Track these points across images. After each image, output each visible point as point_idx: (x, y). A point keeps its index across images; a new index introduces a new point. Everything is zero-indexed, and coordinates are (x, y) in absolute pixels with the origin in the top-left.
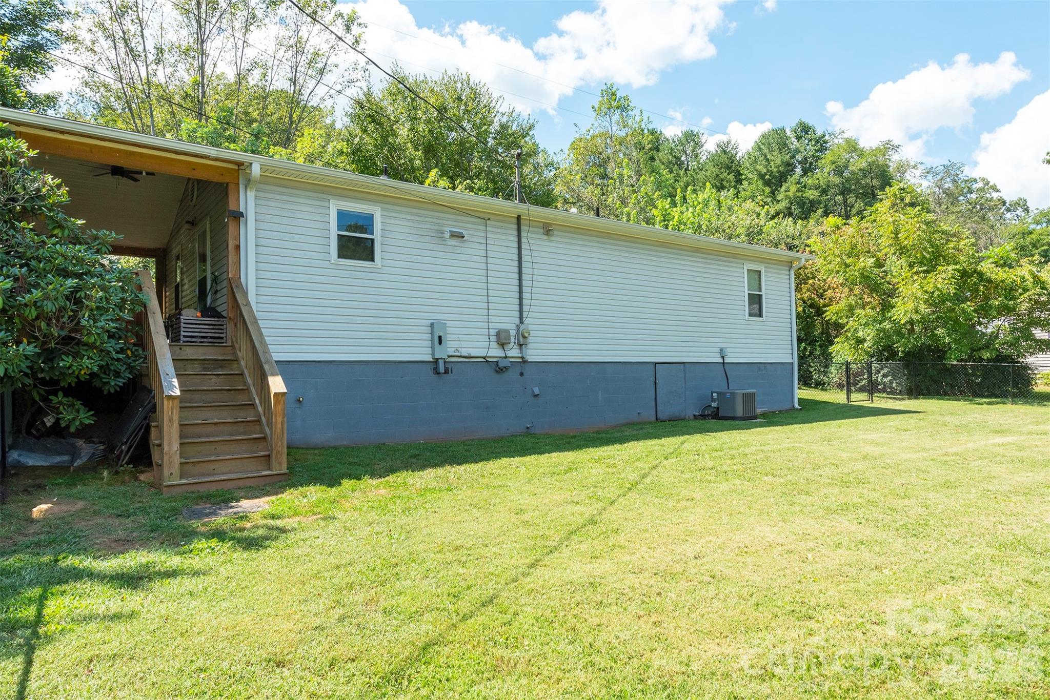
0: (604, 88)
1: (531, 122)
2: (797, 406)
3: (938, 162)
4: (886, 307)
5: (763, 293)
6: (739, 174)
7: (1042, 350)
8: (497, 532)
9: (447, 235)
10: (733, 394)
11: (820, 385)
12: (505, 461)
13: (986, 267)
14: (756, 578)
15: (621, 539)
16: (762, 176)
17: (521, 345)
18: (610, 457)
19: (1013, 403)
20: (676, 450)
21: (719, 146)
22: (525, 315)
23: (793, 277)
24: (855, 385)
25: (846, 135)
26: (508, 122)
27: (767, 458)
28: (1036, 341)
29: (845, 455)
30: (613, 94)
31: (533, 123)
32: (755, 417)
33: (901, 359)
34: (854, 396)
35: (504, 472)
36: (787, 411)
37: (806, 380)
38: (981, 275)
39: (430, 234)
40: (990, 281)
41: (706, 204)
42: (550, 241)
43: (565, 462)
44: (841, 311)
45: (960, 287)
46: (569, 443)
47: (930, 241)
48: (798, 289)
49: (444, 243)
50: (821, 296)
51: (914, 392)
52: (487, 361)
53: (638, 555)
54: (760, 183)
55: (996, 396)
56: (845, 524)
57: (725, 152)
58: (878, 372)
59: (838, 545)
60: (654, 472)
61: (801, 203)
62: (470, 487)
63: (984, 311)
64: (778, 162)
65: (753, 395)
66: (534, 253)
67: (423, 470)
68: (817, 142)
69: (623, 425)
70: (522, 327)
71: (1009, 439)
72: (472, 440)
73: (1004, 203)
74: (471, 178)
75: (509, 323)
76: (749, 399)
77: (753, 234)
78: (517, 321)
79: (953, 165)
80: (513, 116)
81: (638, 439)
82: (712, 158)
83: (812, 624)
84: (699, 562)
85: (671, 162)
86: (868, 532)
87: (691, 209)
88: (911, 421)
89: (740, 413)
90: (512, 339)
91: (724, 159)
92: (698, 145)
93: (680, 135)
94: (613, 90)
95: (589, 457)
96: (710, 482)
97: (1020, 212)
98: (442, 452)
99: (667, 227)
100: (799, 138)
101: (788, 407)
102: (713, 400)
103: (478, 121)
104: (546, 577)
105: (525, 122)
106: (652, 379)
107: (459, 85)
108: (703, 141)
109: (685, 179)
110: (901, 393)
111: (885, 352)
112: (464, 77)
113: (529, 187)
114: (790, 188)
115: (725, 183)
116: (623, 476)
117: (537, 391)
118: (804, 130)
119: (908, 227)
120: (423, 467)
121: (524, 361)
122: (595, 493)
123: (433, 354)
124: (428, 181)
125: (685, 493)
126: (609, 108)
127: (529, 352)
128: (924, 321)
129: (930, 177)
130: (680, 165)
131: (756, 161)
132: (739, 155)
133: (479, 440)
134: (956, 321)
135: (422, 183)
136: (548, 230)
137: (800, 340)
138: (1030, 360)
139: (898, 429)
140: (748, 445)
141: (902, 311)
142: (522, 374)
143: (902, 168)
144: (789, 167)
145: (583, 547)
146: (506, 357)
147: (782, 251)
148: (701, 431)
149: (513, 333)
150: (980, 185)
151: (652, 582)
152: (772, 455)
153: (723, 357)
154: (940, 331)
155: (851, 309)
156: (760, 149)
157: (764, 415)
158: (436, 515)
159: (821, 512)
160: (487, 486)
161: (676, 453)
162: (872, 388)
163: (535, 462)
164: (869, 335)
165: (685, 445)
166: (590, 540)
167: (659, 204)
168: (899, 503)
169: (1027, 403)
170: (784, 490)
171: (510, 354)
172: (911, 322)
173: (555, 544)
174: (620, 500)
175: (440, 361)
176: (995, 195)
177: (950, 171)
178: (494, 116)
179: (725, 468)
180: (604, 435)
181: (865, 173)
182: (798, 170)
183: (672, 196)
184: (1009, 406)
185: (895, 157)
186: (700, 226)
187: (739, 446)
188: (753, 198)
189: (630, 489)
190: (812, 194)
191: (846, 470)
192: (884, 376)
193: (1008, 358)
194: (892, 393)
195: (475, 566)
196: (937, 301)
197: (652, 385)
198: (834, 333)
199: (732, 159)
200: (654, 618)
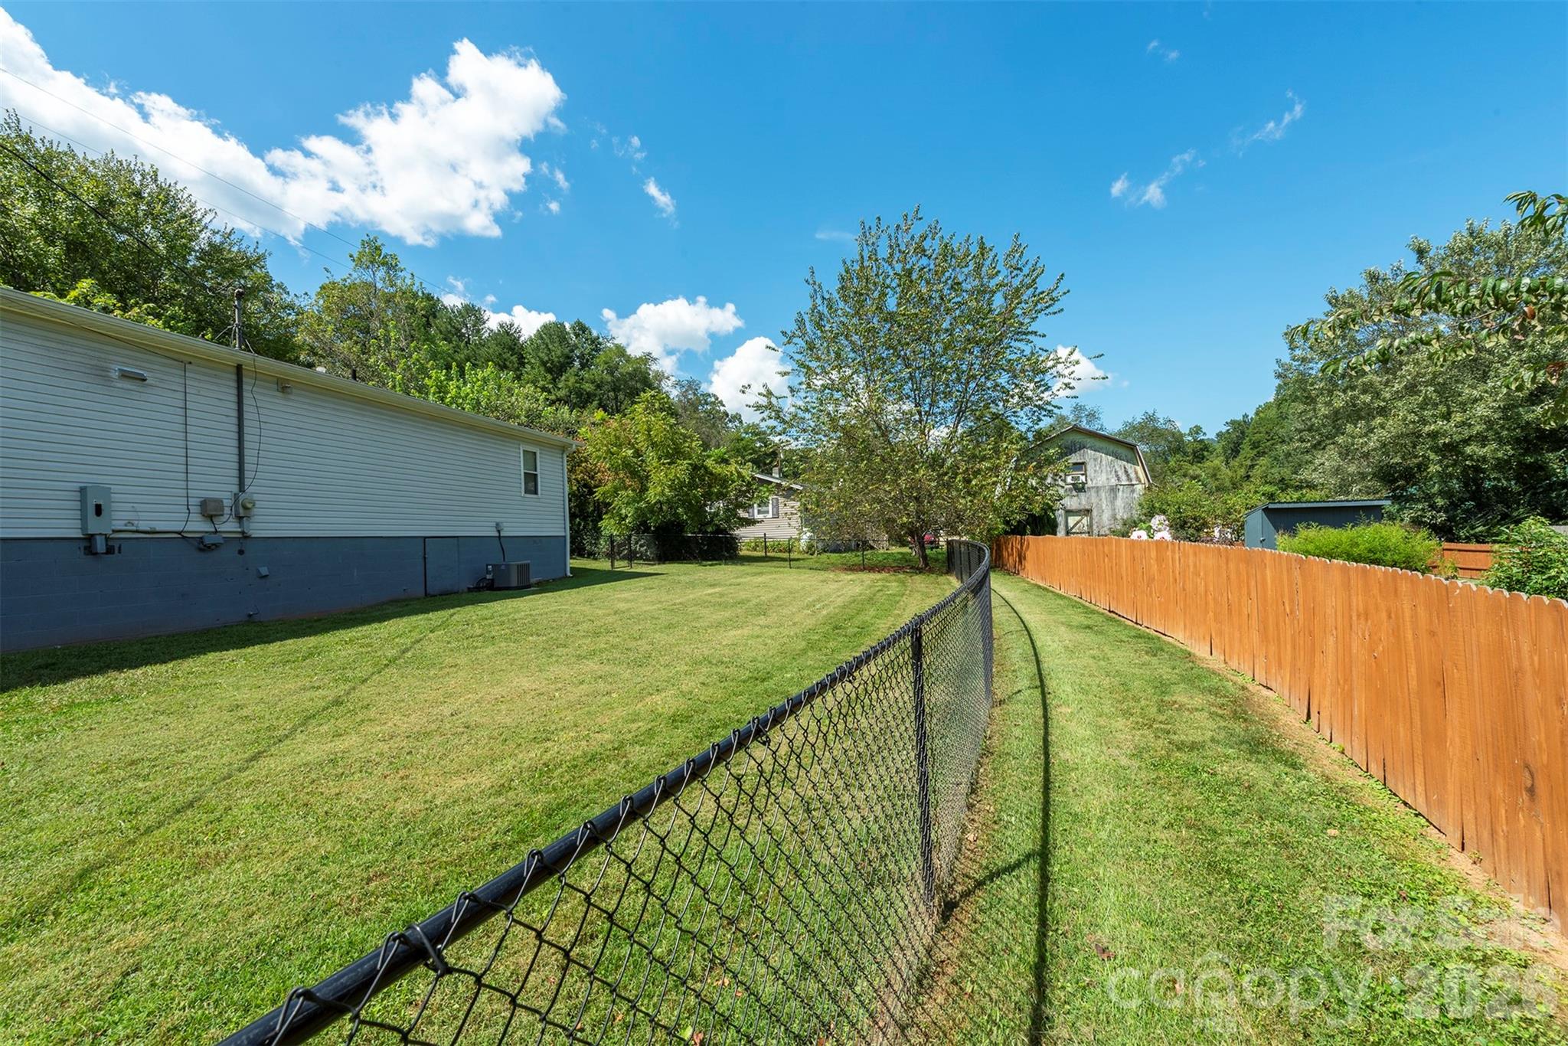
0: (366, 239)
1: (261, 251)
2: (569, 574)
3: (685, 376)
4: (644, 489)
5: (538, 472)
6: (521, 358)
7: (743, 525)
8: (198, 736)
9: (115, 375)
10: (508, 566)
11: (591, 555)
12: (212, 656)
13: (709, 463)
14: (508, 720)
15: (372, 713)
16: (544, 364)
17: (240, 519)
18: (364, 637)
19: (726, 564)
20: (443, 622)
21: (501, 326)
22: (247, 482)
23: (565, 459)
24: (619, 554)
25: (616, 342)
26: (222, 243)
27: (534, 621)
28: (739, 518)
29: (600, 612)
30: (377, 248)
31: (264, 254)
32: (529, 586)
33: (653, 532)
34: (617, 564)
35: (211, 668)
36: (560, 579)
37: (578, 551)
38: (706, 468)
39: (83, 370)
40: (711, 474)
41: (485, 380)
42: (289, 400)
43: (304, 648)
44: (608, 491)
45: (692, 478)
46: (310, 627)
47: (672, 440)
48: (571, 471)
49: (108, 384)
50: (592, 478)
51: (664, 557)
52: (184, 537)
53: (390, 724)
54: (542, 369)
55: (715, 559)
56: (591, 665)
57: (508, 333)
58: (637, 543)
59: (582, 683)
60: (418, 646)
61: (579, 393)
62: (154, 692)
63: (708, 496)
64: (559, 353)
65: (527, 566)
66: (261, 411)
67: (64, 683)
68: (593, 342)
69: (384, 603)
70: (242, 496)
71: (717, 590)
72: (157, 637)
73: (727, 415)
74: (155, 300)
75: (223, 489)
76: (524, 570)
77: (533, 417)
78: (235, 489)
79: (694, 381)
80: (232, 238)
81: (401, 615)
82: (495, 336)
83: (549, 744)
84: (454, 718)
85: (450, 332)
86: (607, 668)
87: (469, 385)
88: (656, 581)
89: (514, 583)
90: (227, 511)
91: (507, 339)
92: (480, 321)
93: (460, 307)
94: (378, 244)
95: (337, 639)
96: (476, 648)
97: (737, 423)
98: (101, 656)
99: (442, 399)
100: (577, 335)
101: (561, 575)
102: (488, 572)
103: (172, 232)
104: (273, 766)
105: (251, 249)
106: (421, 554)
107: (138, 178)
108: (486, 318)
109: (466, 352)
110: (653, 560)
111: (641, 527)
112: (147, 169)
113: (256, 328)
114: (568, 379)
115: (508, 363)
116: (379, 653)
117: (264, 571)
118: (581, 329)
119: (657, 427)
120: (65, 678)
121: (245, 537)
122: (343, 675)
123: (84, 528)
124: (73, 294)
125: (449, 660)
126: (371, 262)
127: (253, 526)
128: (669, 501)
129: (678, 387)
130: (461, 336)
131: (538, 348)
132: (522, 339)
133: (168, 636)
134: (690, 503)
135: (62, 294)
136: (284, 387)
137: (573, 516)
138: (737, 532)
139: (645, 588)
140: (518, 612)
141: (653, 495)
142: (241, 552)
143: (660, 376)
144: (568, 361)
145: (323, 729)
146: (216, 532)
147: (560, 436)
148: (473, 602)
149: (227, 503)
150: (713, 399)
151: (404, 744)
152: (539, 618)
153: (499, 531)
154: (680, 510)
155: (616, 490)
156: (542, 338)
157: (538, 584)
158: (94, 732)
159: (573, 659)
160: (183, 688)
161: (444, 625)
162: (631, 557)
163: (261, 653)
164: (628, 511)
165: (455, 617)
166: (333, 721)
167: (433, 373)
168: (633, 644)
169: (734, 564)
170: (546, 646)
171: (222, 528)
172: (659, 502)
173: (286, 732)
174: (374, 677)
175: (98, 537)
176: (722, 408)
177: (691, 386)
178: (200, 231)
179: (494, 634)
180: (359, 615)
181: (632, 376)
182: (577, 364)
183: (448, 367)
184: (723, 566)
185: (654, 367)
186: (478, 403)
187: (510, 613)
188: (534, 382)
189: (386, 666)
190: (588, 387)
191: (599, 624)
192: (641, 546)
193: (724, 531)
194: (648, 560)
195: (164, 776)
196: (677, 487)
197: (421, 560)
198: (604, 510)
199: (515, 341)
200: (401, 773)
